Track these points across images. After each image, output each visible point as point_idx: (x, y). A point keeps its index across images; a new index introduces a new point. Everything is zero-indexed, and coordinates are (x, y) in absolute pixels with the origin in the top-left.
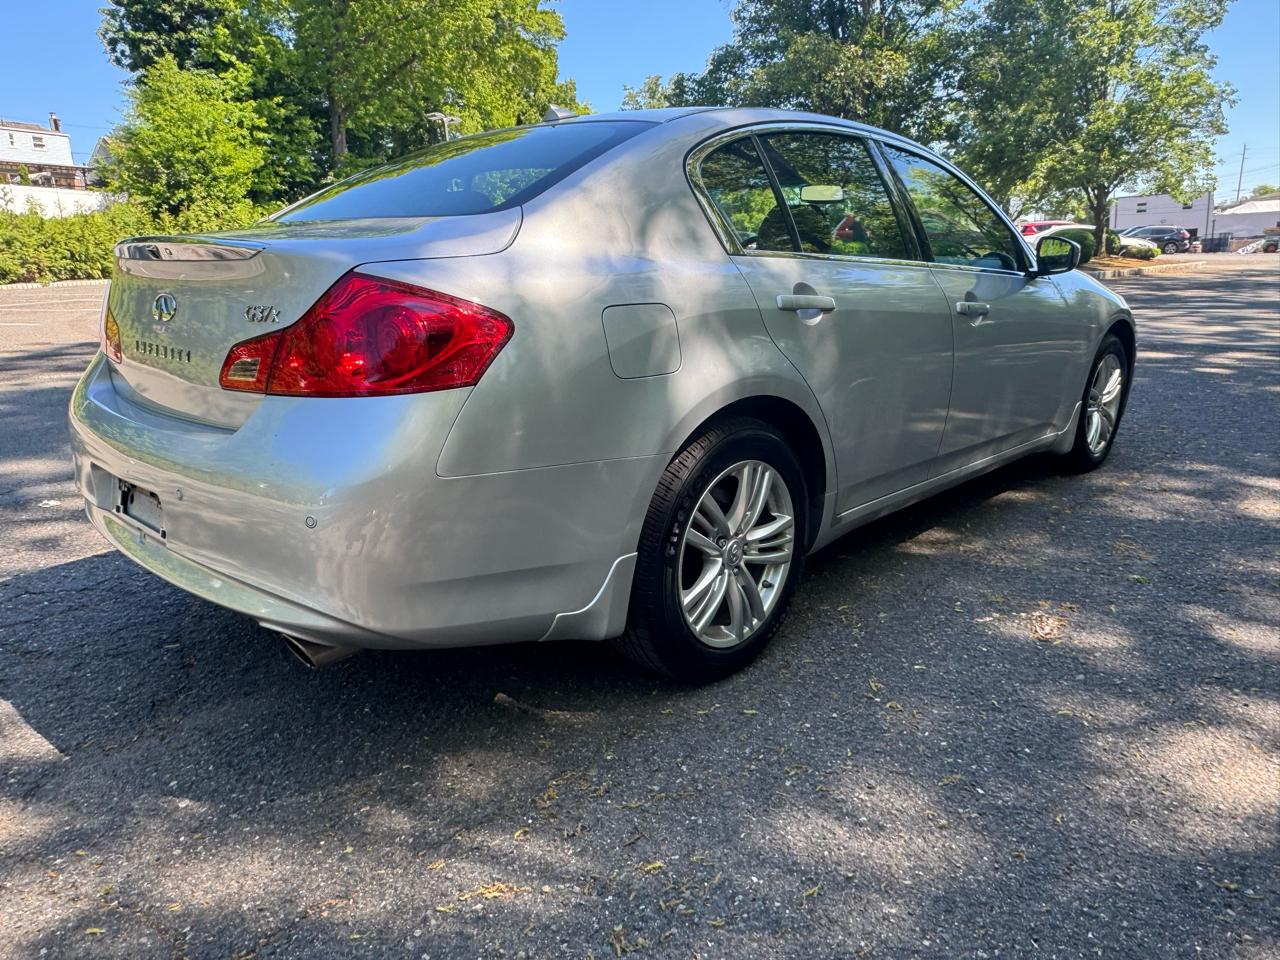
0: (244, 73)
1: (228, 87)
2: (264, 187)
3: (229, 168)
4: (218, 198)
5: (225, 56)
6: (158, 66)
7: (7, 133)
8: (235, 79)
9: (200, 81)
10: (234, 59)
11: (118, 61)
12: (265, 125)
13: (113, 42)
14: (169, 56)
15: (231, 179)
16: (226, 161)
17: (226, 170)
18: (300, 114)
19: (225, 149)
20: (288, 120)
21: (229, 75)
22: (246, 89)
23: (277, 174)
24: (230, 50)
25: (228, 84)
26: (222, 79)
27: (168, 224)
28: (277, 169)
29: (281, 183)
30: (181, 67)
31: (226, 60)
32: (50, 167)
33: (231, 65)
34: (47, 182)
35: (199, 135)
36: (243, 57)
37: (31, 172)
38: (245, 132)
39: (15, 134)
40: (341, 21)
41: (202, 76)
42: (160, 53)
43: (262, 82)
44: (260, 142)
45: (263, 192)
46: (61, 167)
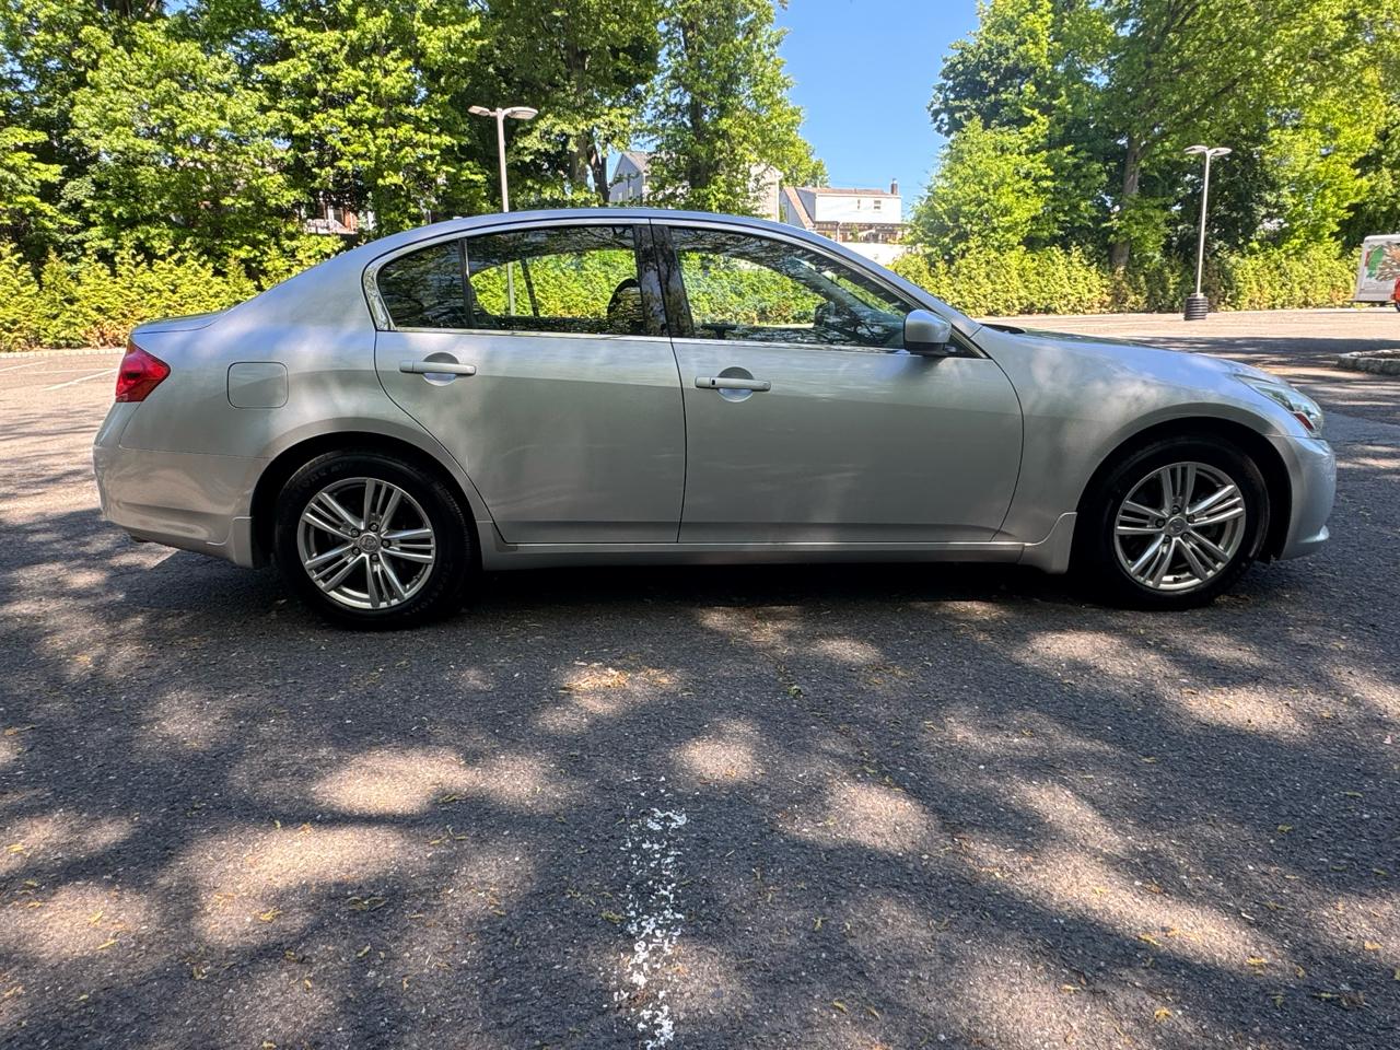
0: (1042, 125)
1: (1025, 141)
2: (1040, 233)
3: (1008, 218)
4: (993, 246)
5: (1028, 112)
6: (965, 130)
7: (856, 200)
8: (1033, 132)
9: (999, 137)
10: (1036, 112)
11: (939, 129)
12: (1052, 173)
13: (936, 113)
14: (977, 119)
15: (1008, 230)
16: (1007, 211)
17: (1006, 221)
18: (1090, 159)
19: (1007, 200)
20: (1077, 167)
21: (1027, 130)
22: (1041, 140)
23: (1056, 220)
24: (1033, 105)
25: (1026, 137)
26: (1021, 133)
27: (941, 272)
28: (1058, 215)
29: (1059, 229)
30: (986, 126)
31: (1029, 115)
32: (879, 224)
33: (1033, 118)
34: (875, 238)
35: (986, 190)
36: (1046, 110)
37: (861, 230)
38: (1029, 183)
39: (862, 199)
40: (1153, 57)
41: (1002, 133)
42: (969, 117)
43: (1059, 131)
44: (1046, 190)
45: (1038, 239)
46: (886, 225)
